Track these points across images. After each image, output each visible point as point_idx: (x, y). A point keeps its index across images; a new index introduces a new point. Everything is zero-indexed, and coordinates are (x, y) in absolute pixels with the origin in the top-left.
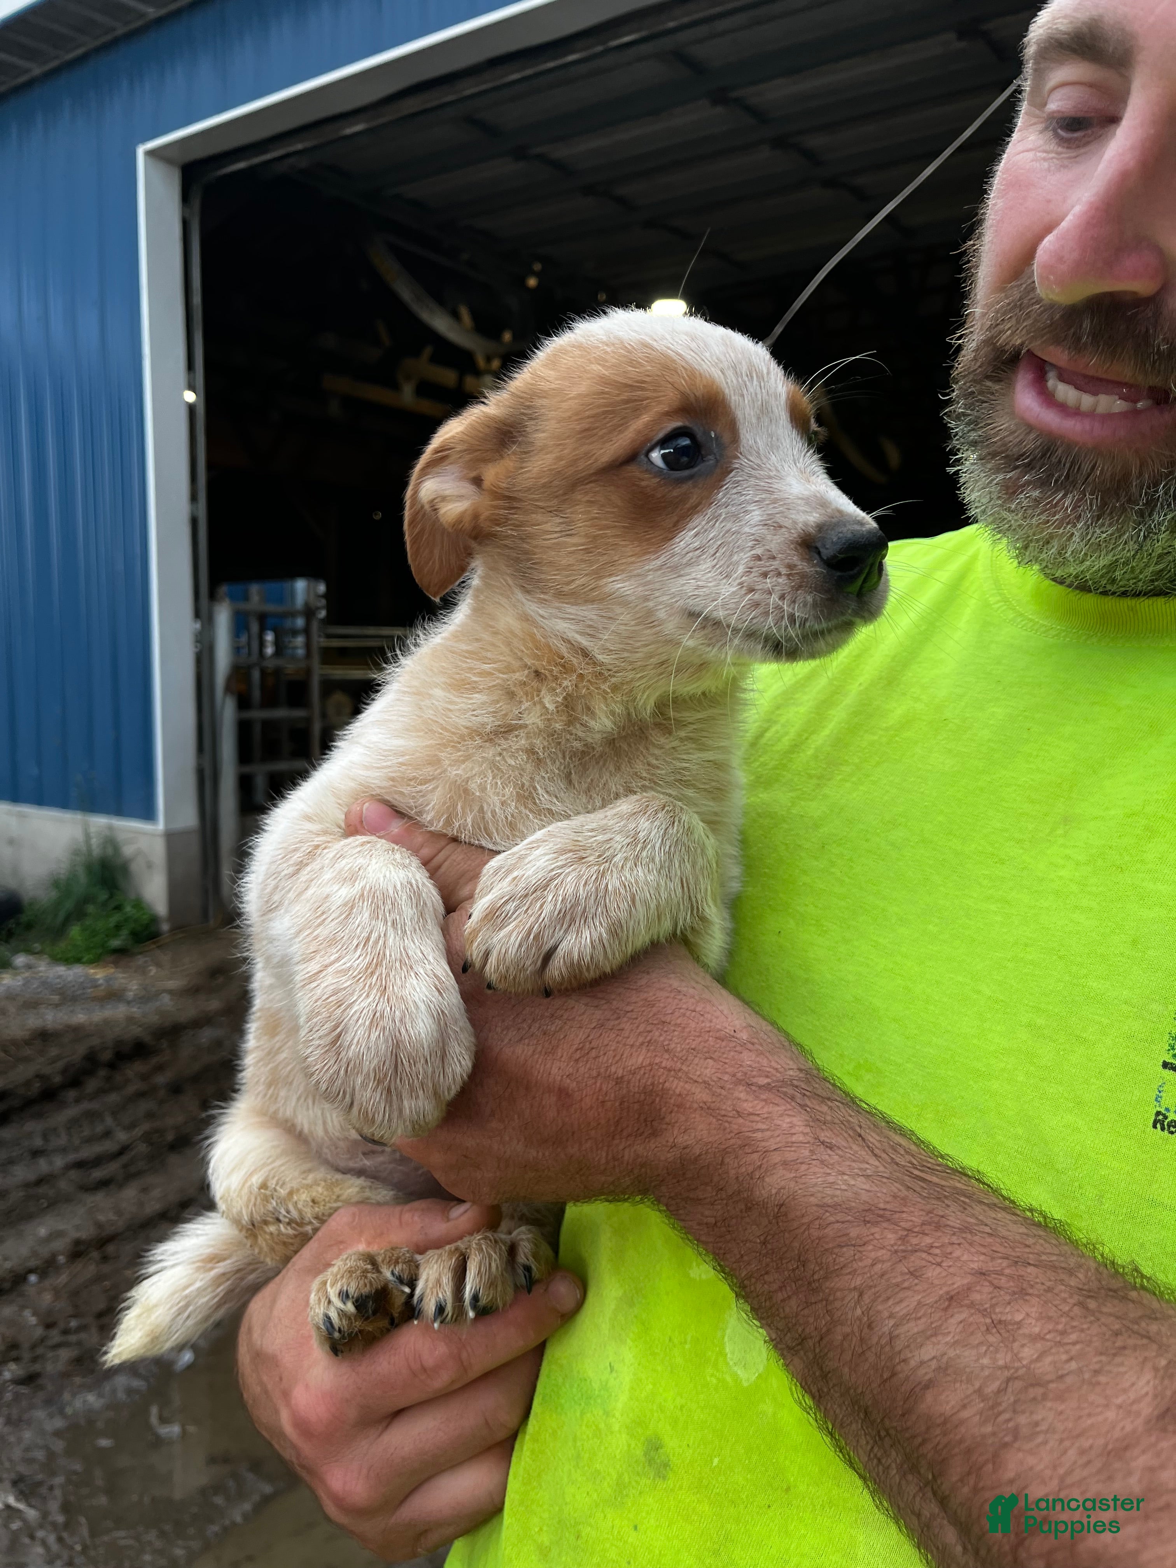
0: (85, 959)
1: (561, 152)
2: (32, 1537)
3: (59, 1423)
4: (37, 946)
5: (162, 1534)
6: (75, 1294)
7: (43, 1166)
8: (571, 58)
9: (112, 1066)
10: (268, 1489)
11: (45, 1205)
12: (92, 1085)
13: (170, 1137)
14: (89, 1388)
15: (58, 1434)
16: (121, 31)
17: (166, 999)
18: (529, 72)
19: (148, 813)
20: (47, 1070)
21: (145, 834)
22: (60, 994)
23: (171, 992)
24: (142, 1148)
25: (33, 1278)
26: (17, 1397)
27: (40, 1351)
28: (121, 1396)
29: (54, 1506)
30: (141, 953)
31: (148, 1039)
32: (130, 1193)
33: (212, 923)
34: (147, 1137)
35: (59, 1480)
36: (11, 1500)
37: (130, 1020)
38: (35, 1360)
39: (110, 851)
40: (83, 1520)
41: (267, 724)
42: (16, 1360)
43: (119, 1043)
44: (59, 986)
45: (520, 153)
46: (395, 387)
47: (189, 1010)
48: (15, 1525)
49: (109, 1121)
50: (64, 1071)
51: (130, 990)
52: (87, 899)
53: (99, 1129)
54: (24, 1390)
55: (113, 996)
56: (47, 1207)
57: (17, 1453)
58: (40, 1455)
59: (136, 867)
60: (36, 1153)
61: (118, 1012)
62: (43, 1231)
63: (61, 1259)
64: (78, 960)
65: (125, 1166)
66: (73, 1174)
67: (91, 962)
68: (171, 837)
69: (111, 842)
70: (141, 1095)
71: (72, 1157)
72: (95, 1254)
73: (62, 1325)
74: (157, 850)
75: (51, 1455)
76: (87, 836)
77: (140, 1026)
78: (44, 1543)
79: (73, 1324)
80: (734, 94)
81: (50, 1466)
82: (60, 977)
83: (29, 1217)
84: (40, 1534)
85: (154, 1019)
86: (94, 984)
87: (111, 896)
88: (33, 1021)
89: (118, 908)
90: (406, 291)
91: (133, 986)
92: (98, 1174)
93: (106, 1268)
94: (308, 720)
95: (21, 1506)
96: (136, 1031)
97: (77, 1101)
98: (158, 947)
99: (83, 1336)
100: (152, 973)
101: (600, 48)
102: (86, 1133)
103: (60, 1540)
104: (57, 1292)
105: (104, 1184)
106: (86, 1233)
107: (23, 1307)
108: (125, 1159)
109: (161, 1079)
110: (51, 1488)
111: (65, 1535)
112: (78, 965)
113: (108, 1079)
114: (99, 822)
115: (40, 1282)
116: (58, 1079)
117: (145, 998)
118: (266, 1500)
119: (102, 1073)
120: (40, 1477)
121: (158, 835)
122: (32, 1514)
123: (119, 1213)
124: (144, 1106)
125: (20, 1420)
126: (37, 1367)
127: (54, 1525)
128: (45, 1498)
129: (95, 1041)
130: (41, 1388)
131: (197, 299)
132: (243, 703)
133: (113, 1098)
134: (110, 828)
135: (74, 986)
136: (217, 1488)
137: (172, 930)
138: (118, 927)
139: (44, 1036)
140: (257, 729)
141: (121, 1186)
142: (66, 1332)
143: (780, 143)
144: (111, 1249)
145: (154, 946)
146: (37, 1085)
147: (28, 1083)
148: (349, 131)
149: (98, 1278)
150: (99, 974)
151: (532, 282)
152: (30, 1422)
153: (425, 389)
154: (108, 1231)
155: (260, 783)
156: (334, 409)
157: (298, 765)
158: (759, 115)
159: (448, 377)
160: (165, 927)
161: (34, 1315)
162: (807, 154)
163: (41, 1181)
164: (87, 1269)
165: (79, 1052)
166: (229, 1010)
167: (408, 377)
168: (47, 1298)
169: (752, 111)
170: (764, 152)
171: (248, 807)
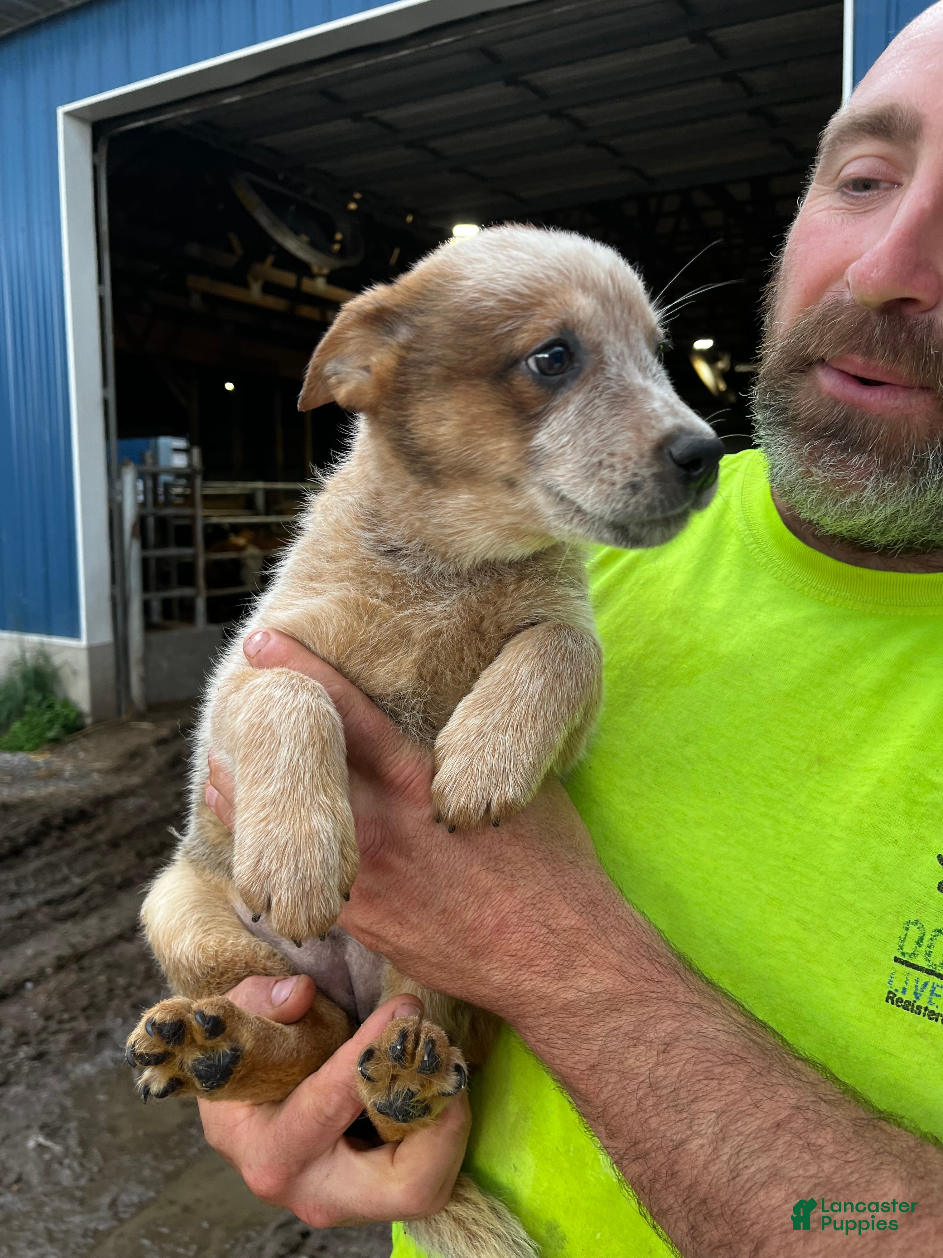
0: (26, 747)
2: (61, 1164)
3: (66, 1085)
5: (156, 1157)
6: (63, 995)
7: (19, 905)
8: (404, 53)
9: (62, 828)
11: (29, 932)
12: (48, 843)
13: (118, 879)
14: (86, 1060)
15: (66, 1093)
16: (43, 16)
17: (96, 776)
19: (73, 632)
20: (12, 833)
21: (70, 648)
22: (11, 775)
23: (99, 771)
24: (97, 888)
25: (29, 985)
26: (32, 1070)
27: (44, 1036)
29: (73, 1142)
30: (71, 742)
31: (87, 807)
32: (93, 921)
33: (124, 717)
34: (99, 880)
35: (73, 1125)
36: (41, 1140)
37: (70, 793)
38: (41, 1042)
39: (41, 661)
40: (95, 1151)
41: (160, 561)
42: (27, 1043)
43: (67, 811)
44: (8, 769)
45: (356, 117)
46: (246, 286)
47: (116, 785)
48: (47, 1157)
49: (65, 870)
50: (26, 833)
51: (67, 771)
52: (26, 701)
53: (58, 876)
54: (37, 1064)
55: (54, 775)
56: (31, 934)
57: (38, 1108)
58: (55, 1109)
59: (65, 673)
60: (13, 896)
61: (59, 787)
62: (30, 952)
63: (49, 970)
64: (21, 749)
65: (87, 902)
66: (46, 910)
67: (31, 750)
68: (92, 650)
69: (44, 654)
70: (88, 849)
71: (41, 898)
72: (74, 966)
73: (57, 1017)
74: (82, 662)
75: (64, 1108)
76: (23, 651)
77: (79, 798)
78: (70, 1167)
79: (66, 1016)
80: (523, 78)
81: (65, 1116)
82: (7, 762)
83: (18, 942)
84: (67, 1161)
85: (90, 793)
86: (37, 767)
87: (45, 698)
89: (50, 707)
90: (264, 219)
91: (68, 768)
92: (64, 909)
93: (84, 976)
94: (195, 557)
95: (49, 1143)
96: (76, 802)
97: (38, 856)
98: (84, 736)
99: (74, 1024)
100: (81, 757)
101: (424, 47)
102: (49, 879)
103: (81, 1165)
104: (50, 996)
105: (72, 916)
106: (66, 951)
107: (25, 1006)
108: (85, 897)
109: (102, 837)
110: (68, 1131)
111: (85, 1162)
112: (21, 752)
113: (60, 838)
114: (33, 639)
115: (35, 987)
116: (22, 840)
117: (81, 775)
119: (55, 834)
120: (58, 1123)
121: (81, 649)
122: (58, 1149)
123: (87, 936)
124: (92, 858)
125: (37, 1085)
126: (44, 1047)
127: (75, 1155)
128: (65, 1137)
129: (45, 810)
130: (50, 1062)
131: (105, 227)
132: (144, 546)
133: (67, 852)
134: (42, 644)
135: (20, 769)
137: (93, 723)
138: (51, 722)
140: (152, 563)
141: (85, 916)
142: (61, 1022)
143: (556, 114)
144: (86, 962)
145: (80, 736)
146: (6, 845)
148: (227, 101)
149: (79, 983)
150: (39, 759)
151: (353, 206)
152: (44, 1086)
153: (269, 288)
154: (82, 949)
155: (156, 606)
156: (196, 301)
157: (187, 592)
158: (541, 93)
159: (288, 279)
160: (89, 721)
161: (34, 1011)
162: (576, 122)
163: (22, 916)
164: (70, 977)
165: (36, 819)
166: (147, 784)
167: (256, 279)
168: (42, 999)
169: (535, 90)
170: (543, 120)
171: (149, 626)
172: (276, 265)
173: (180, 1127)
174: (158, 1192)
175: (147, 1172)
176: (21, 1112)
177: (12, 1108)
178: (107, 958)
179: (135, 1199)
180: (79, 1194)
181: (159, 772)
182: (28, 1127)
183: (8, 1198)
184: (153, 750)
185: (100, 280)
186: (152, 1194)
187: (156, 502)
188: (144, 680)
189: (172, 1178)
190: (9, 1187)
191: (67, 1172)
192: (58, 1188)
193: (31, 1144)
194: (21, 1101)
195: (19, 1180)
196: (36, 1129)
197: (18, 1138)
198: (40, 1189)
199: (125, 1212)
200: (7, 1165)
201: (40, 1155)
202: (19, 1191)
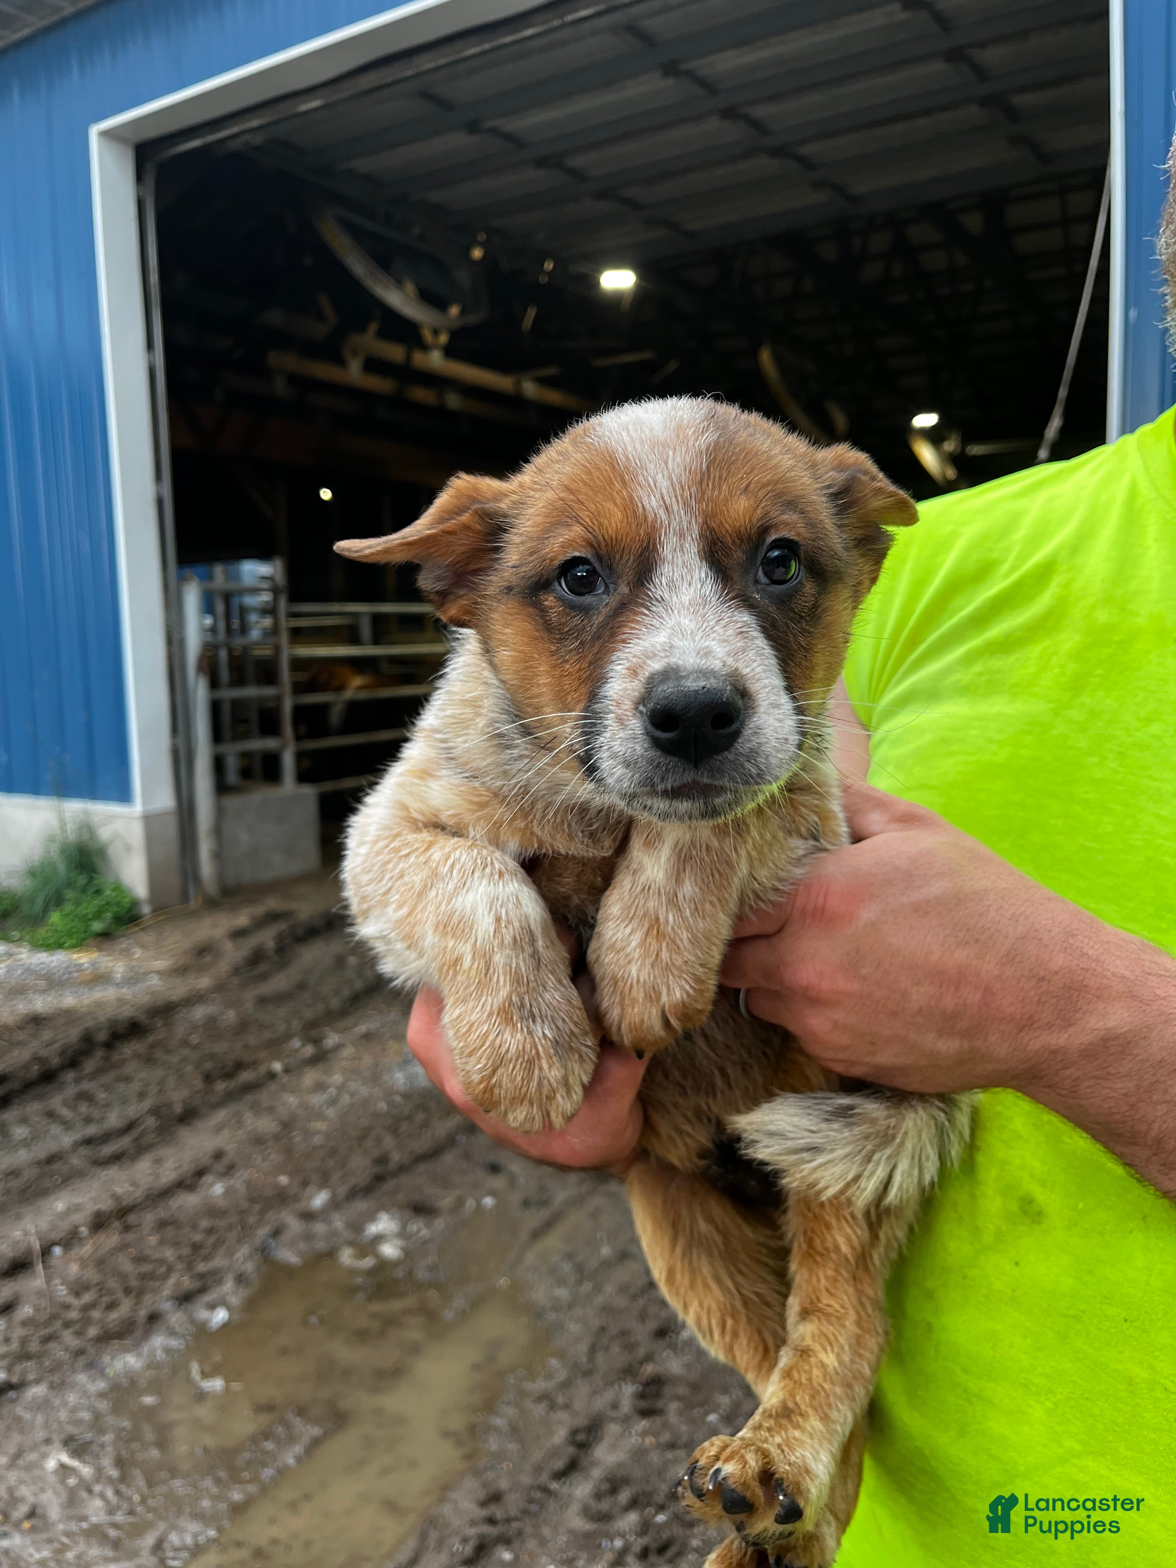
0: (66, 944)
1: (514, 125)
2: (90, 1491)
3: (101, 1385)
4: (15, 934)
5: (218, 1481)
6: (101, 1263)
7: (48, 1145)
8: (530, 32)
9: (109, 1045)
10: (316, 1431)
11: (60, 1181)
12: (90, 1065)
13: (178, 1109)
14: (128, 1351)
15: (102, 1395)
16: (69, 11)
17: (155, 979)
18: (487, 46)
19: (123, 794)
20: (44, 1053)
21: (121, 817)
22: (46, 980)
23: (158, 972)
24: (151, 1122)
25: (58, 1250)
28: (160, 1355)
29: (107, 1462)
30: (123, 936)
31: (142, 1018)
32: (144, 1165)
33: (192, 904)
34: (155, 1111)
35: (108, 1438)
36: (65, 1458)
37: (121, 1001)
39: (86, 836)
40: (137, 1473)
41: (236, 704)
43: (113, 1023)
44: (43, 972)
45: (473, 127)
46: (341, 362)
47: (178, 989)
48: (72, 1481)
50: (62, 1053)
51: (118, 972)
52: (69, 884)
55: (99, 979)
56: (62, 1182)
57: (63, 1415)
58: (86, 1415)
59: (114, 852)
61: (107, 994)
62: (60, 1206)
63: (84, 1230)
64: (60, 946)
65: (136, 1140)
66: (84, 1151)
67: (74, 947)
68: (149, 820)
69: (87, 827)
71: (79, 1135)
72: (116, 1224)
74: (135, 834)
75: (97, 1416)
76: (63, 824)
77: (131, 1007)
78: (102, 1496)
80: (686, 66)
81: (97, 1424)
82: (43, 963)
83: (45, 1193)
84: (97, 1488)
85: (145, 999)
86: (79, 968)
87: (91, 879)
88: (22, 1007)
89: (98, 892)
90: (358, 266)
91: (119, 968)
92: (108, 1150)
93: (130, 1237)
94: (279, 699)
95: (74, 1463)
96: (127, 1012)
97: (77, 1081)
98: (143, 929)
100: (137, 956)
101: (556, 23)
103: (118, 1493)
104: (84, 1263)
105: (116, 1158)
106: (106, 1205)
107: (51, 1278)
108: (135, 1133)
110: (102, 1446)
111: (123, 1488)
112: (59, 951)
113: (106, 1059)
114: (74, 807)
115: (64, 1254)
116: (56, 1061)
117: (132, 979)
118: (315, 1443)
119: (99, 1053)
120: (89, 1436)
121: (135, 818)
122: (86, 1471)
123: (134, 1184)
125: (63, 1383)
127: (110, 1479)
128: (98, 1455)
129: (90, 1024)
131: (154, 278)
132: (214, 684)
133: (113, 1076)
134: (86, 812)
135: (58, 971)
136: (267, 1435)
137: (154, 911)
138: (100, 911)
139: (36, 1021)
140: (226, 709)
141: (134, 1159)
143: (729, 113)
144: (132, 1218)
145: (136, 929)
146: (35, 1069)
147: (26, 1066)
148: (304, 107)
149: (123, 1247)
150: (84, 958)
151: (477, 253)
152: (73, 1386)
153: (373, 365)
154: (127, 1202)
155: (232, 763)
156: (280, 386)
157: (270, 744)
158: (708, 86)
159: (395, 352)
160: (146, 909)
161: (62, 1284)
162: (755, 124)
163: (51, 1159)
164: (111, 1239)
165: (74, 1034)
166: (220, 987)
167: (355, 353)
168: (74, 1269)
169: (702, 82)
170: (713, 124)
171: (222, 788)
172: (382, 334)
173: (252, 1441)
174: (220, 1530)
175: (206, 1503)
176: (40, 1419)
177: (27, 1416)
178: (162, 1213)
179: (189, 1540)
180: (112, 1533)
181: (236, 971)
182: (48, 1441)
183: (16, 1541)
184: (228, 946)
185: (150, 345)
186: (212, 1533)
187: (229, 630)
188: (218, 856)
189: (238, 1510)
190: (17, 1525)
191: (98, 1503)
192: (85, 1525)
193: (51, 1464)
194: (43, 1405)
195: (32, 1514)
196: (57, 1445)
197: (32, 1457)
198: (61, 1527)
199: (174, 1559)
200: (18, 1494)
201: (63, 1481)
202: (33, 1529)
